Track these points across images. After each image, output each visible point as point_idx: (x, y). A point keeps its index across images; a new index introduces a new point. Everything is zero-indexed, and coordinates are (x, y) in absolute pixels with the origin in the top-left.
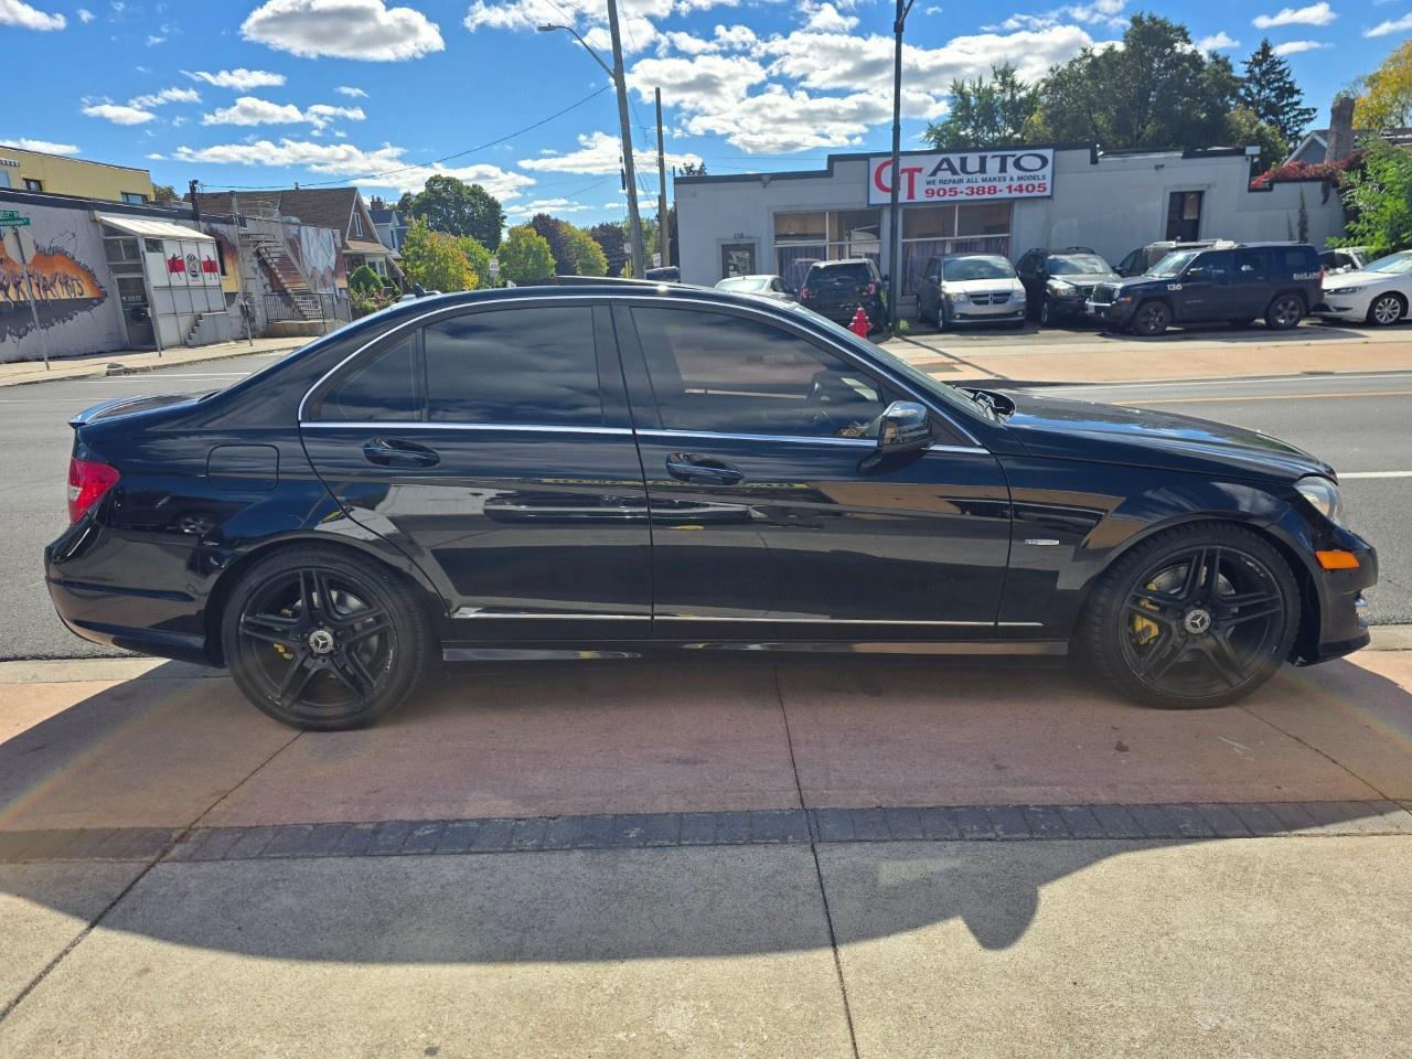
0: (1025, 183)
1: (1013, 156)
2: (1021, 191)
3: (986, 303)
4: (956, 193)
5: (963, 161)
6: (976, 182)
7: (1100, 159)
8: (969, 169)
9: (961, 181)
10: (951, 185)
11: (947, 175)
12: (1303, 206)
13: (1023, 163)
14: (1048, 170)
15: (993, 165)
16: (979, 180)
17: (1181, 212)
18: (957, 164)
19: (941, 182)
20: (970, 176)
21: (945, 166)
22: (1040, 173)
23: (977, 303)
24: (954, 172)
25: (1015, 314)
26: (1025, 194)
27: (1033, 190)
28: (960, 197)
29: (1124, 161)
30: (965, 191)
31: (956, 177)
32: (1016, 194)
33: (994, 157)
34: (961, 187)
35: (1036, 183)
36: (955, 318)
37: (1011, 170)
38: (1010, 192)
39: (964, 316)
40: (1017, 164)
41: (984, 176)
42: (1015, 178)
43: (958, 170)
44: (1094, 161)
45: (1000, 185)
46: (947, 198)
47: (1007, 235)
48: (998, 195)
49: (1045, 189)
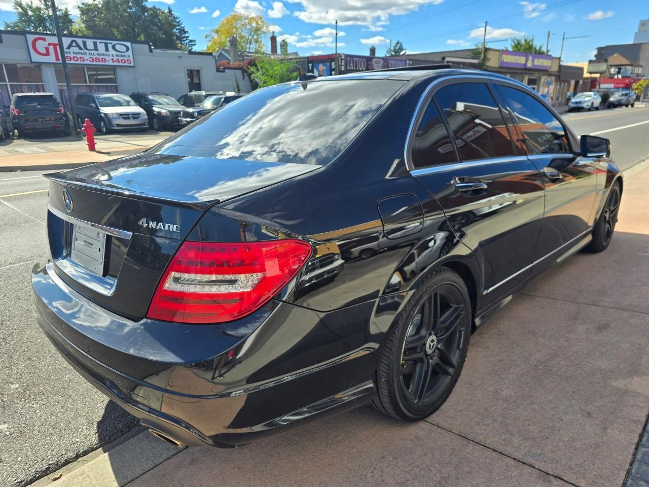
0: (120, 59)
1: (111, 43)
2: (119, 62)
3: (129, 118)
4: (84, 60)
5: (84, 43)
6: (94, 55)
7: (153, 50)
8: (89, 47)
9: (85, 54)
10: (80, 55)
11: (77, 50)
12: (237, 80)
13: (117, 47)
14: (130, 53)
15: (101, 47)
16: (96, 54)
17: (192, 79)
18: (81, 45)
19: (74, 53)
20: (90, 52)
21: (74, 44)
22: (127, 54)
23: (125, 118)
24: (80, 49)
25: (144, 124)
26: (121, 64)
27: (125, 62)
28: (86, 62)
29: (164, 53)
30: (89, 59)
31: (82, 51)
32: (116, 64)
33: (100, 43)
34: (86, 57)
35: (126, 59)
36: (114, 127)
37: (111, 51)
38: (113, 62)
39: (118, 125)
40: (114, 47)
41: (98, 52)
42: (115, 55)
43: (83, 47)
44: (151, 51)
45: (107, 58)
46: (79, 62)
47: (115, 84)
48: (107, 63)
49: (131, 62)
